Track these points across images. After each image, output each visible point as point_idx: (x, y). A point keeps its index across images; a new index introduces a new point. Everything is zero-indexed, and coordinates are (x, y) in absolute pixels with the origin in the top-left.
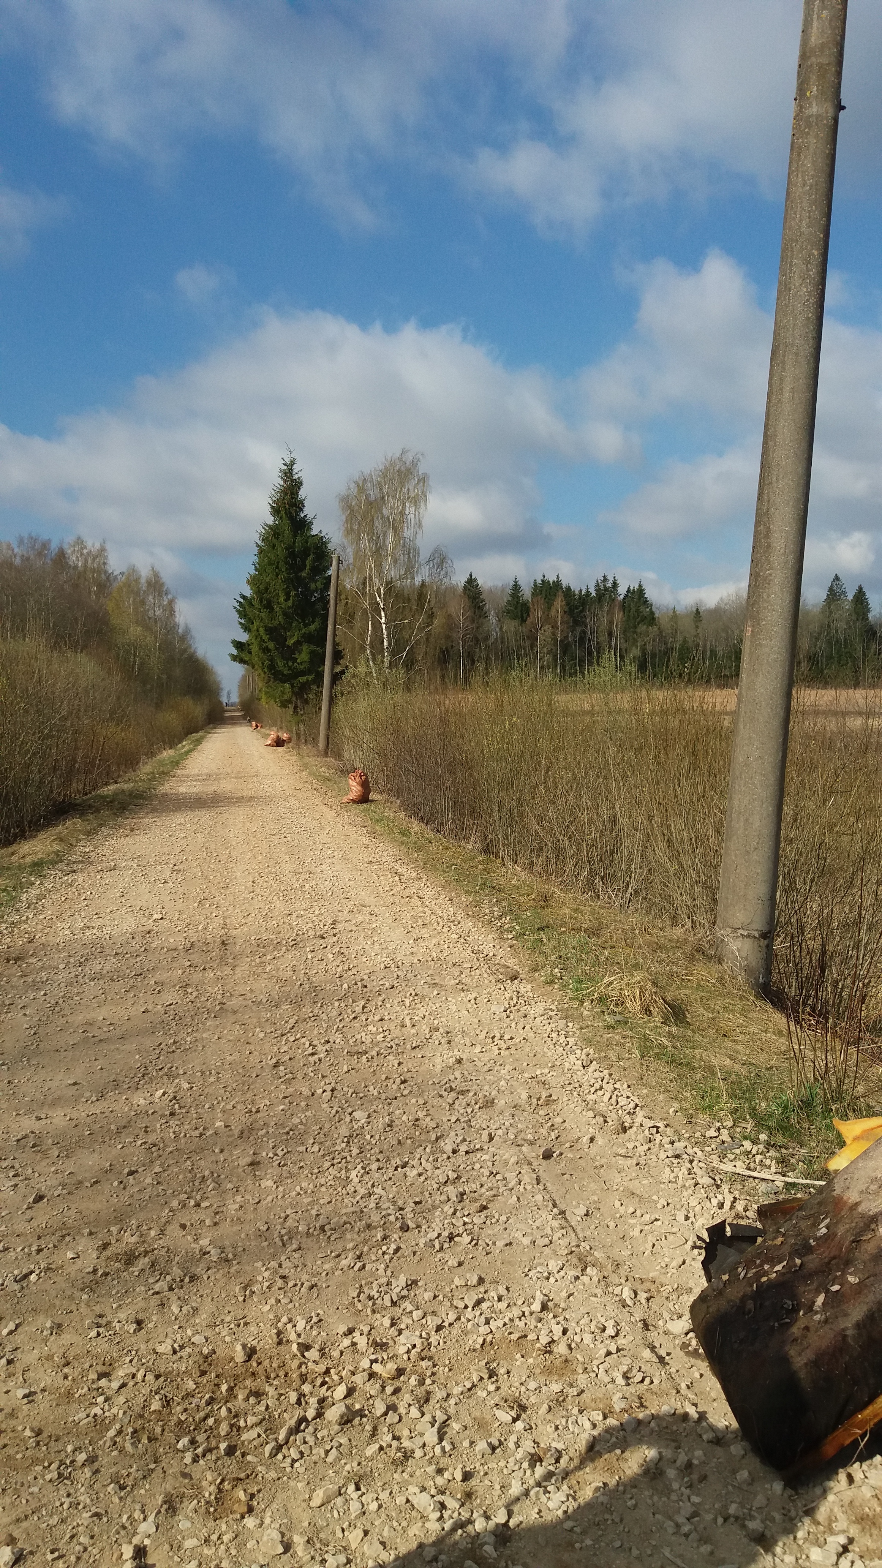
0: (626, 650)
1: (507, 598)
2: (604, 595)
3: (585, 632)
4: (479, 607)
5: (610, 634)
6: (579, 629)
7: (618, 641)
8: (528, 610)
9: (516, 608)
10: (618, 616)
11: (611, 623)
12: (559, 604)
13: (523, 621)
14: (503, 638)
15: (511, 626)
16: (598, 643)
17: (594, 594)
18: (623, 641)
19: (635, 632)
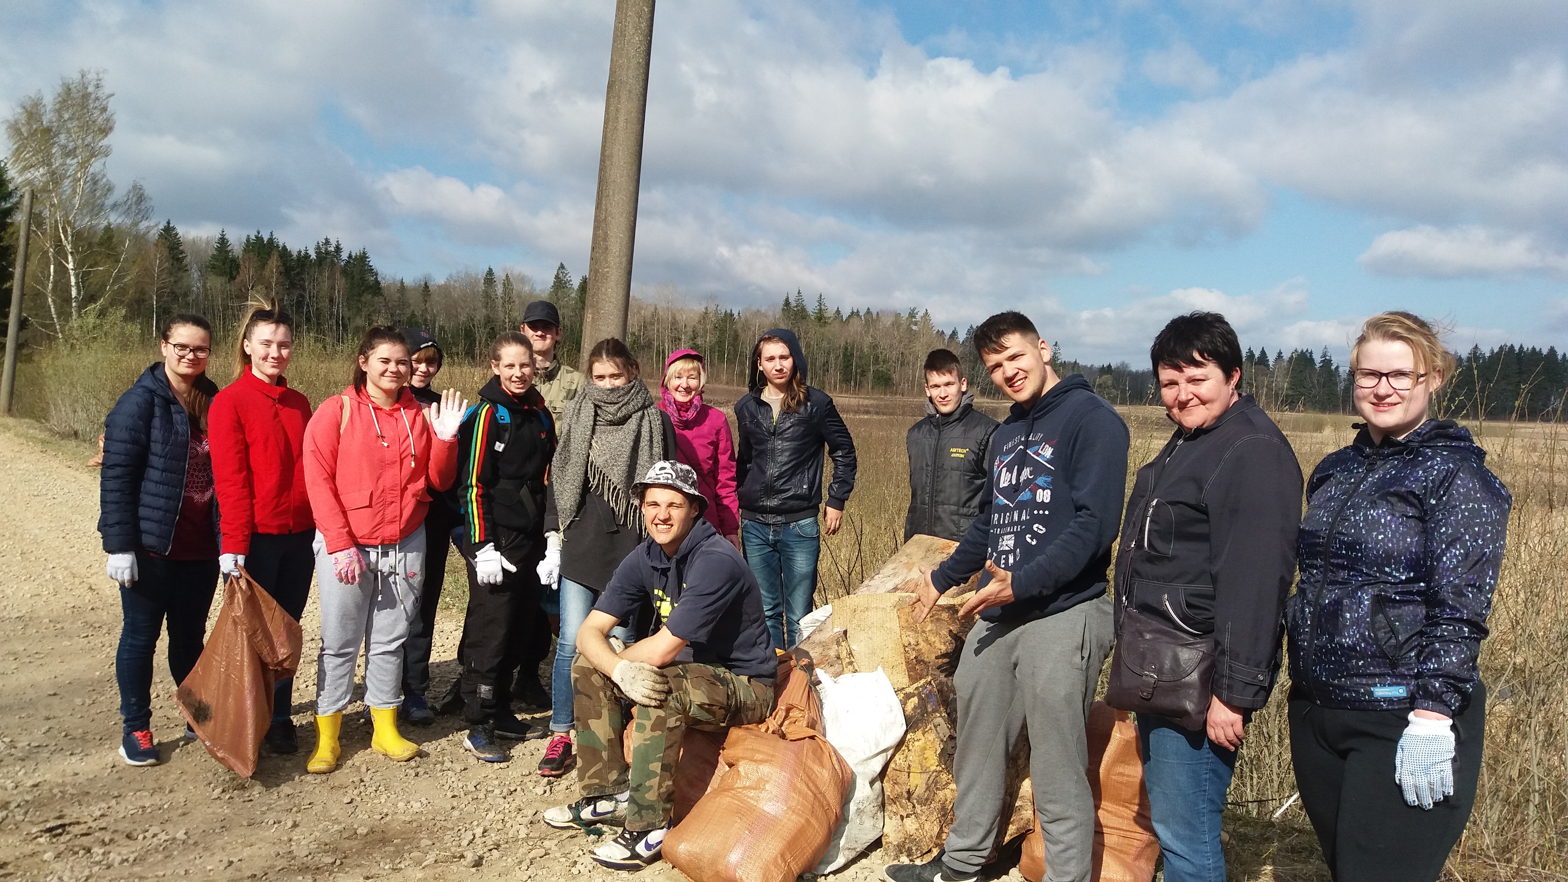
0: (349, 319)
1: (212, 252)
2: (326, 258)
3: (303, 296)
4: (178, 259)
5: (331, 301)
6: (297, 293)
7: (341, 309)
8: (238, 267)
9: (224, 264)
10: (341, 283)
11: (333, 288)
12: (274, 263)
13: (232, 278)
14: (207, 296)
15: (216, 282)
16: (317, 309)
17: (313, 256)
18: (346, 309)
19: (359, 301)
